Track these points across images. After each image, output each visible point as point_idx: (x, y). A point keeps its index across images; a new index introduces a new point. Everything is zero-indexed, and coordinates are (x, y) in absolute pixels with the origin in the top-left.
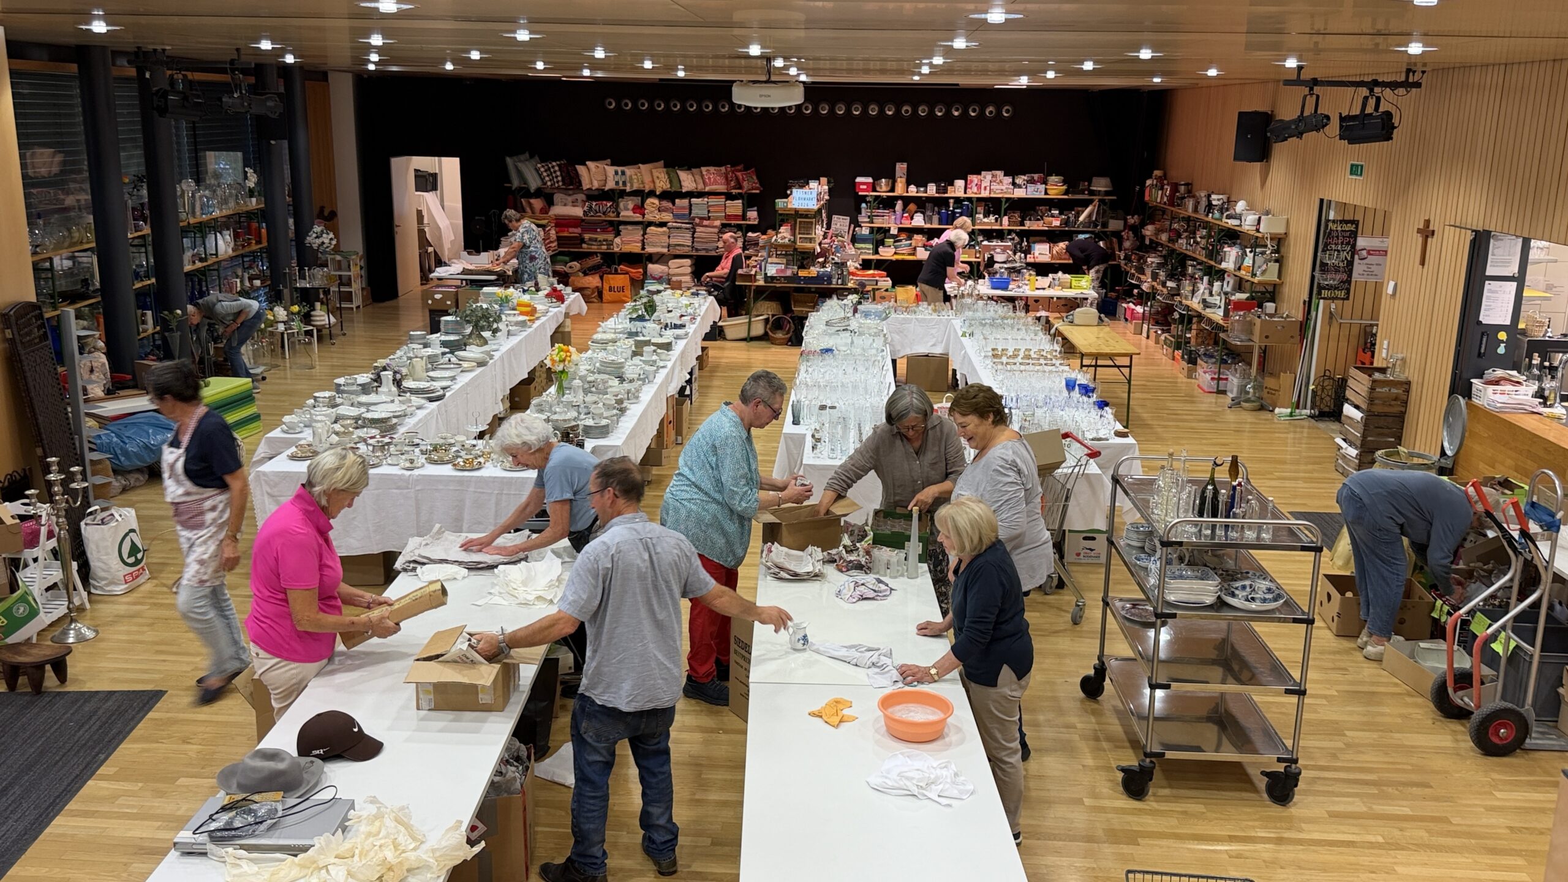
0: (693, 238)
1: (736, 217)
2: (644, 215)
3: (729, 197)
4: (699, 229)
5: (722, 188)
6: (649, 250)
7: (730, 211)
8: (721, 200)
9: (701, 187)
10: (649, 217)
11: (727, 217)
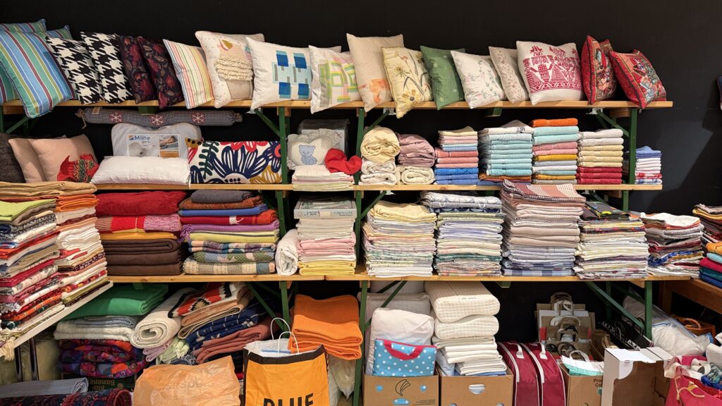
0: (505, 231)
1: (605, 173)
2: (357, 176)
4: (524, 210)
5: (569, 96)
6: (380, 271)
7: (591, 159)
8: (569, 131)
9: (517, 96)
10: (371, 181)
11: (583, 174)
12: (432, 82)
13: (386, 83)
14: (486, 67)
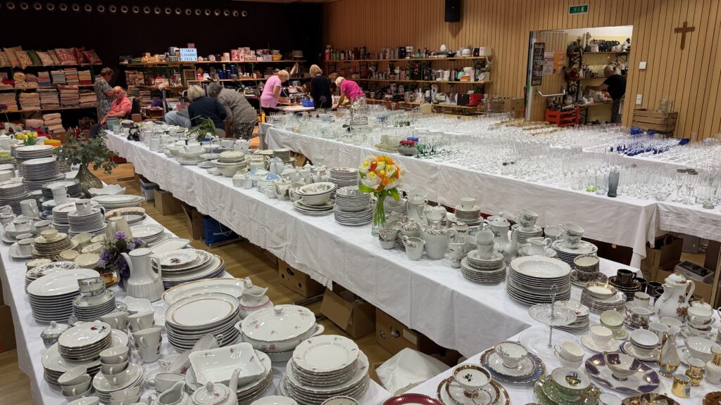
0: (59, 97)
1: (87, 82)
2: (14, 85)
3: (79, 68)
4: (62, 91)
5: (73, 63)
6: (25, 109)
7: (82, 78)
8: (74, 71)
9: (57, 62)
10: (18, 86)
11: (81, 82)
12: (32, 60)
13: (18, 60)
14: (47, 56)
